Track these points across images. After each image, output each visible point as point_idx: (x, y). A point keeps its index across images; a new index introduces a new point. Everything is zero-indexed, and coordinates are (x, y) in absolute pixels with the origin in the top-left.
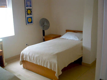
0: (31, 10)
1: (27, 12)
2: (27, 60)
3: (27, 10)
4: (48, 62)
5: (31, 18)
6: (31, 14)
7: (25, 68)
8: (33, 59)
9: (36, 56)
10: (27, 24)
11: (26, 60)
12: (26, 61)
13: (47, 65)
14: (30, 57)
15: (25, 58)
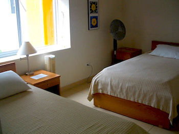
0: (97, 4)
1: (91, 7)
2: (105, 92)
3: (91, 4)
4: (152, 96)
5: (96, 18)
6: (96, 11)
7: (99, 106)
8: (119, 90)
9: (127, 85)
10: (90, 29)
11: (103, 91)
12: (103, 94)
13: (150, 100)
14: (114, 88)
15: (101, 89)
